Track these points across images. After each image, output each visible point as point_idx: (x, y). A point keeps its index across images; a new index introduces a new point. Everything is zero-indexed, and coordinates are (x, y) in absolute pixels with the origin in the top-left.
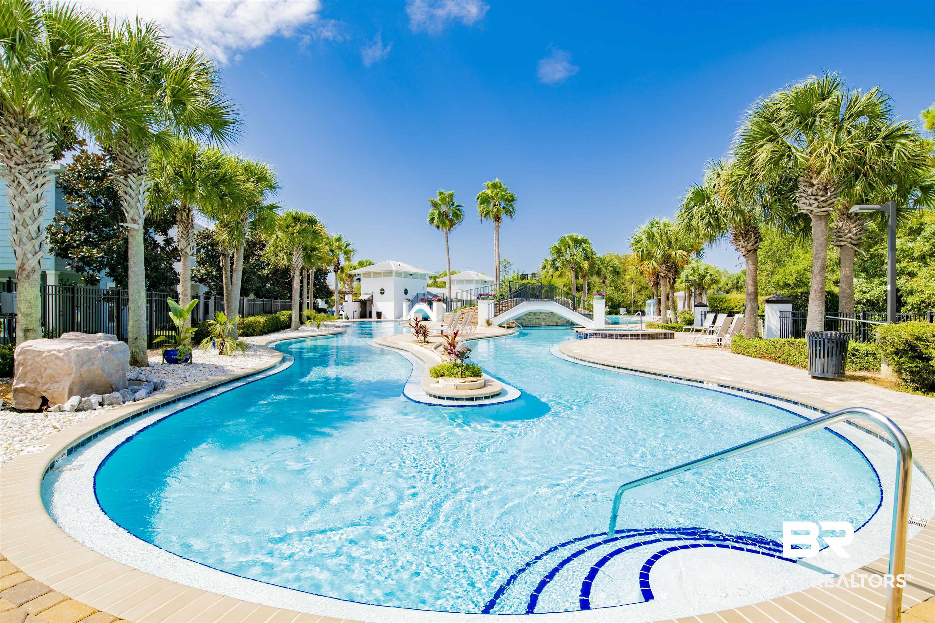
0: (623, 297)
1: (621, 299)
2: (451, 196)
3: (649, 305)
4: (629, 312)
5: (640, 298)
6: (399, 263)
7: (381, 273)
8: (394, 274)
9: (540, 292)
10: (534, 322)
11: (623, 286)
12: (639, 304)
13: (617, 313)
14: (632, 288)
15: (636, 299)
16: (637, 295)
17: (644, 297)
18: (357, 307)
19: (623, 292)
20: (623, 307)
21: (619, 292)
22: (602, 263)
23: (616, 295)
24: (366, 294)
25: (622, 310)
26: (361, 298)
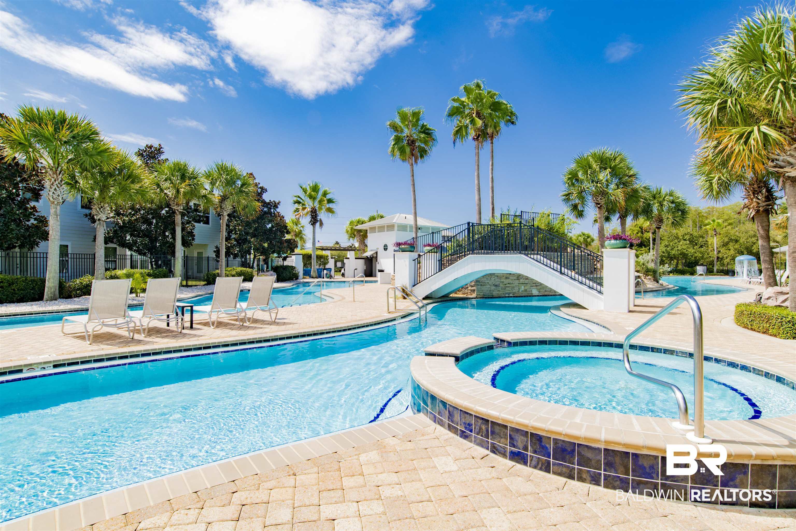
0: (701, 253)
1: (698, 255)
2: (415, 114)
3: (741, 262)
4: (710, 272)
5: (726, 253)
6: (405, 215)
7: (384, 227)
8: (396, 228)
9: (531, 240)
10: (516, 290)
11: (701, 240)
12: (726, 261)
13: (693, 273)
14: (715, 242)
15: (720, 255)
16: (723, 250)
17: (732, 252)
18: (361, 264)
19: (701, 246)
20: (702, 265)
21: (696, 247)
22: (654, 197)
23: (691, 250)
24: (372, 250)
25: (700, 269)
26: (365, 255)
